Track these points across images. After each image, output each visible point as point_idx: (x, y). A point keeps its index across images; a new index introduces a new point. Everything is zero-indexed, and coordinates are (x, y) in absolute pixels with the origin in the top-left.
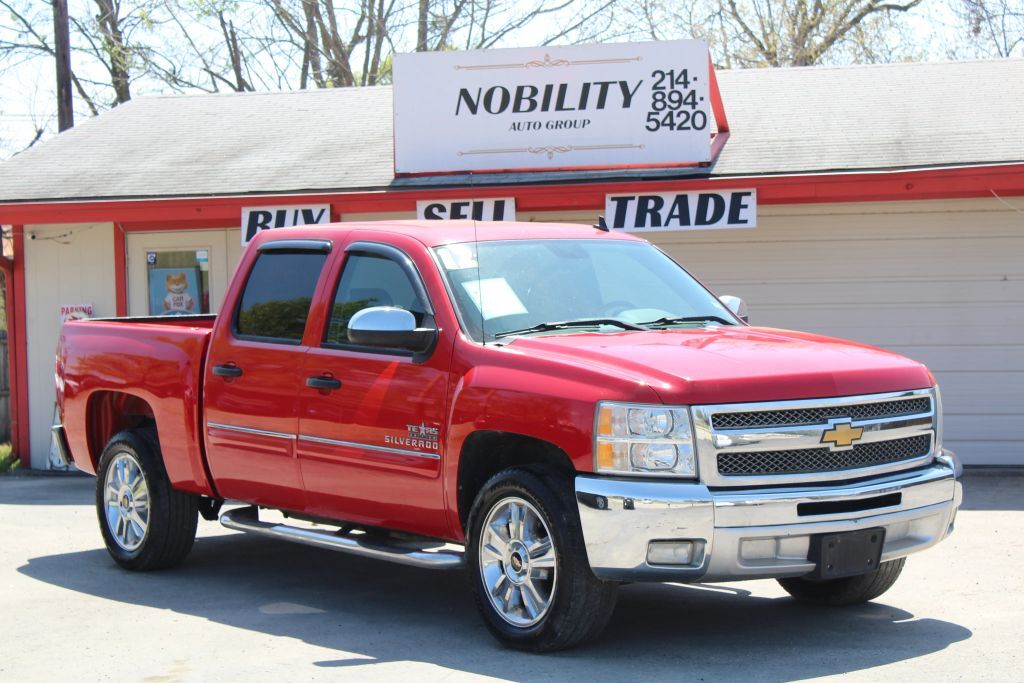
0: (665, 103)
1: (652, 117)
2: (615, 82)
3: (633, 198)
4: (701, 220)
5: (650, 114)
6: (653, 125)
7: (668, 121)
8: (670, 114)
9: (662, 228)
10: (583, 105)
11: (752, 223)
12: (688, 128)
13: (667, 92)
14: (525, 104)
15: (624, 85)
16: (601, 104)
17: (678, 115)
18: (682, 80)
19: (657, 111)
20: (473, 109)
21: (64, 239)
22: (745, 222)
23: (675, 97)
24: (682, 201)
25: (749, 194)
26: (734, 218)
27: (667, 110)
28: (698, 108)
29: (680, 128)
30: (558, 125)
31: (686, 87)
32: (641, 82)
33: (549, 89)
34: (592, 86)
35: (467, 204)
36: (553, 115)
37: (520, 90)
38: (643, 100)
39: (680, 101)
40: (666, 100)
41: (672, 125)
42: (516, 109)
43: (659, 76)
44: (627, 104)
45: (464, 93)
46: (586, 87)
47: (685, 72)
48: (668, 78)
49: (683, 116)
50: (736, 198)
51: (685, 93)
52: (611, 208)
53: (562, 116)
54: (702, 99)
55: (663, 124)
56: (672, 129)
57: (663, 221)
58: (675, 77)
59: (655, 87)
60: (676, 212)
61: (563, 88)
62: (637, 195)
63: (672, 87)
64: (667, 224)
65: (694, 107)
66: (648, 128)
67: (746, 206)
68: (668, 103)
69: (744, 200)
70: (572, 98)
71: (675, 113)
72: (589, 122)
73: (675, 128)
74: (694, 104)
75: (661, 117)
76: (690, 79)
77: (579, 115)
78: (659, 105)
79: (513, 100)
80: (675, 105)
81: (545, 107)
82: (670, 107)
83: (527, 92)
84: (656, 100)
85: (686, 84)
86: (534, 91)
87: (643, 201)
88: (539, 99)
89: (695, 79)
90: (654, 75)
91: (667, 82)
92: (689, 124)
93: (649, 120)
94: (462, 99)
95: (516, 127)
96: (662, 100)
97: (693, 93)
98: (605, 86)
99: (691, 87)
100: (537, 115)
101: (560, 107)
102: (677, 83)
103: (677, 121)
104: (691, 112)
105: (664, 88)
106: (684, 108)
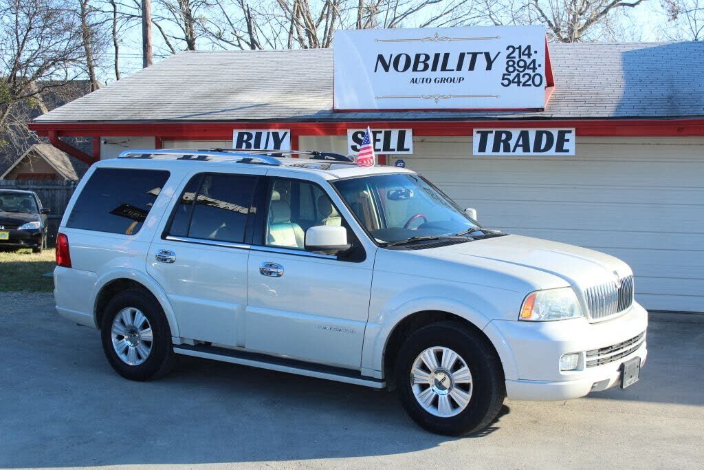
0: (515, 68)
1: (506, 77)
2: (482, 53)
3: (491, 132)
4: (537, 149)
5: (504, 75)
6: (506, 82)
7: (516, 80)
8: (518, 76)
9: (511, 154)
10: (459, 68)
11: (572, 152)
12: (530, 85)
13: (516, 60)
14: (421, 66)
15: (487, 55)
16: (472, 68)
17: (523, 76)
18: (526, 52)
19: (509, 73)
20: (387, 69)
21: (124, 144)
22: (567, 151)
23: (522, 64)
24: (524, 135)
25: (570, 132)
26: (560, 148)
27: (516, 72)
28: (537, 72)
29: (524, 85)
30: (443, 80)
31: (529, 57)
32: (499, 53)
33: (437, 56)
34: (466, 55)
35: (381, 132)
36: (439, 74)
37: (418, 56)
38: (500, 66)
39: (525, 67)
40: (516, 65)
41: (519, 83)
42: (415, 69)
43: (511, 50)
44: (489, 68)
45: (381, 58)
46: (462, 56)
47: (529, 47)
48: (517, 51)
49: (527, 77)
50: (562, 134)
51: (529, 61)
52: (477, 138)
53: (445, 74)
54: (540, 66)
55: (513, 82)
56: (519, 85)
57: (512, 149)
58: (522, 51)
59: (508, 57)
60: (521, 143)
61: (447, 56)
62: (494, 130)
63: (520, 57)
64: (514, 151)
65: (534, 71)
66: (502, 84)
67: (568, 140)
68: (517, 68)
69: (567, 136)
70: (453, 63)
71: (522, 74)
72: (463, 79)
73: (521, 84)
74: (534, 69)
75: (511, 77)
76: (532, 52)
77: (456, 74)
78: (511, 69)
79: (413, 63)
80: (521, 69)
81: (434, 69)
82: (518, 70)
83: (422, 58)
84: (509, 66)
85: (529, 55)
86: (427, 57)
87: (498, 135)
88: (430, 62)
89: (536, 52)
90: (508, 49)
91: (516, 54)
92: (530, 82)
93: (503, 79)
94: (379, 61)
95: (414, 81)
96: (513, 66)
97: (534, 61)
98: (474, 55)
99: (532, 58)
100: (429, 73)
101: (444, 68)
102: (524, 54)
103: (523, 80)
105: (514, 58)
106: (527, 71)
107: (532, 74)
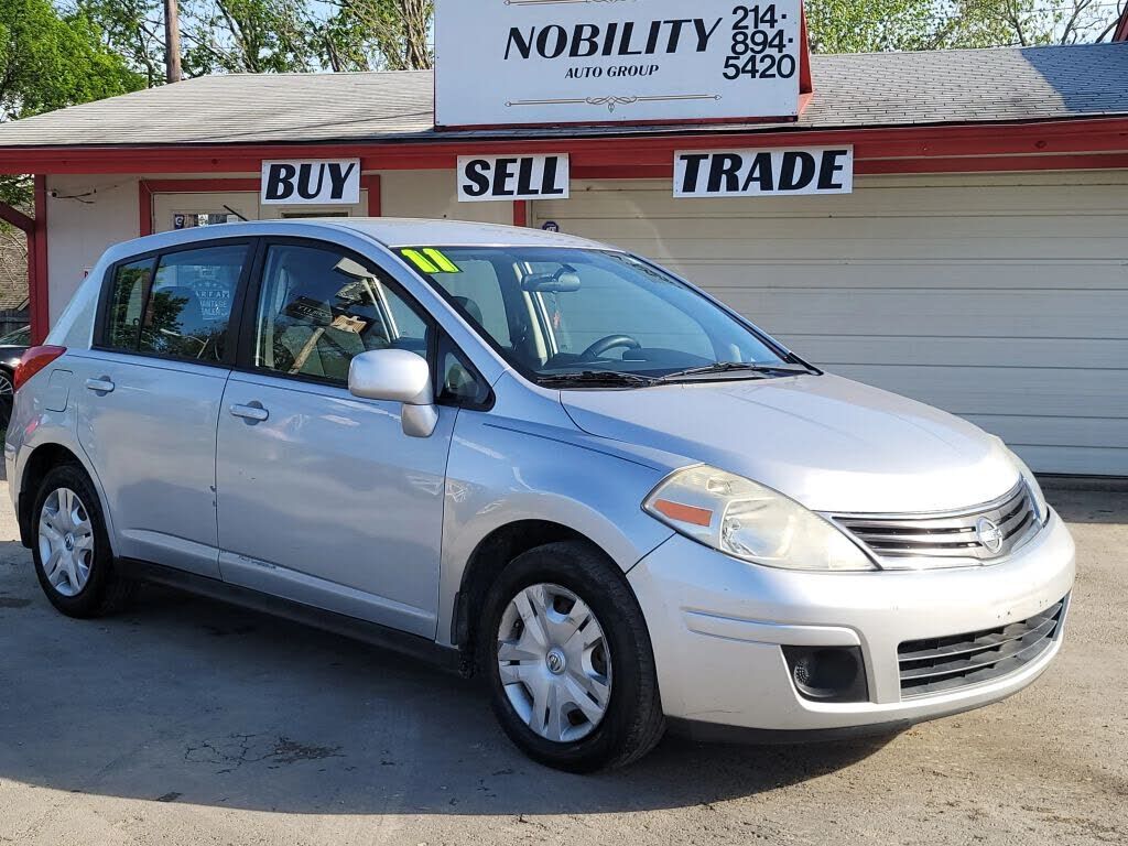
0: (747, 46)
1: (731, 62)
2: (690, 21)
3: (706, 157)
4: (786, 183)
5: (728, 58)
6: (731, 72)
7: (749, 68)
8: (753, 59)
9: (739, 193)
10: (650, 49)
11: (847, 189)
12: (774, 76)
13: (749, 32)
14: (584, 47)
15: (699, 24)
16: (672, 48)
17: (762, 60)
18: (768, 17)
19: (737, 55)
20: (525, 52)
21: (87, 199)
22: (839, 186)
23: (759, 38)
24: (763, 161)
25: (844, 153)
26: (825, 182)
27: (749, 53)
28: (785, 51)
29: (763, 75)
30: (622, 72)
31: (772, 26)
32: (720, 19)
33: (612, 28)
34: (662, 25)
35: (514, 161)
36: (616, 59)
37: (579, 29)
38: (721, 42)
39: (765, 43)
40: (749, 41)
41: (753, 72)
42: (574, 53)
43: (741, 13)
44: (702, 47)
45: (515, 33)
46: (655, 26)
47: (772, 9)
48: (752, 15)
49: (768, 61)
50: (829, 158)
51: (771, 33)
52: (680, 168)
53: (627, 61)
54: (791, 41)
55: (744, 71)
56: (753, 76)
57: (741, 186)
58: (760, 16)
59: (735, 27)
60: (757, 174)
61: (629, 27)
62: (711, 153)
63: (756, 26)
64: (745, 188)
65: (780, 51)
66: (725, 74)
67: (840, 168)
68: (751, 45)
69: (839, 160)
70: (639, 40)
71: (759, 57)
72: (657, 68)
73: (758, 75)
74: (781, 47)
75: (740, 63)
76: (777, 16)
77: (646, 60)
78: (740, 48)
79: (571, 42)
80: (758, 48)
81: (607, 51)
82: (752, 50)
83: (587, 33)
84: (737, 42)
85: (772, 22)
86: (595, 31)
87: (718, 161)
88: (600, 40)
89: (784, 17)
90: (735, 12)
91: (750, 21)
92: (774, 71)
93: (727, 66)
95: (572, 73)
96: (743, 42)
97: (780, 33)
98: (677, 25)
99: (778, 26)
100: (598, 59)
101: (623, 50)
102: (762, 21)
103: (760, 67)
104: (777, 56)
105: (746, 27)
106: (768, 51)
107: (777, 58)
